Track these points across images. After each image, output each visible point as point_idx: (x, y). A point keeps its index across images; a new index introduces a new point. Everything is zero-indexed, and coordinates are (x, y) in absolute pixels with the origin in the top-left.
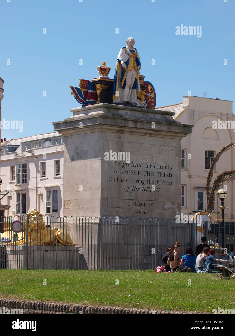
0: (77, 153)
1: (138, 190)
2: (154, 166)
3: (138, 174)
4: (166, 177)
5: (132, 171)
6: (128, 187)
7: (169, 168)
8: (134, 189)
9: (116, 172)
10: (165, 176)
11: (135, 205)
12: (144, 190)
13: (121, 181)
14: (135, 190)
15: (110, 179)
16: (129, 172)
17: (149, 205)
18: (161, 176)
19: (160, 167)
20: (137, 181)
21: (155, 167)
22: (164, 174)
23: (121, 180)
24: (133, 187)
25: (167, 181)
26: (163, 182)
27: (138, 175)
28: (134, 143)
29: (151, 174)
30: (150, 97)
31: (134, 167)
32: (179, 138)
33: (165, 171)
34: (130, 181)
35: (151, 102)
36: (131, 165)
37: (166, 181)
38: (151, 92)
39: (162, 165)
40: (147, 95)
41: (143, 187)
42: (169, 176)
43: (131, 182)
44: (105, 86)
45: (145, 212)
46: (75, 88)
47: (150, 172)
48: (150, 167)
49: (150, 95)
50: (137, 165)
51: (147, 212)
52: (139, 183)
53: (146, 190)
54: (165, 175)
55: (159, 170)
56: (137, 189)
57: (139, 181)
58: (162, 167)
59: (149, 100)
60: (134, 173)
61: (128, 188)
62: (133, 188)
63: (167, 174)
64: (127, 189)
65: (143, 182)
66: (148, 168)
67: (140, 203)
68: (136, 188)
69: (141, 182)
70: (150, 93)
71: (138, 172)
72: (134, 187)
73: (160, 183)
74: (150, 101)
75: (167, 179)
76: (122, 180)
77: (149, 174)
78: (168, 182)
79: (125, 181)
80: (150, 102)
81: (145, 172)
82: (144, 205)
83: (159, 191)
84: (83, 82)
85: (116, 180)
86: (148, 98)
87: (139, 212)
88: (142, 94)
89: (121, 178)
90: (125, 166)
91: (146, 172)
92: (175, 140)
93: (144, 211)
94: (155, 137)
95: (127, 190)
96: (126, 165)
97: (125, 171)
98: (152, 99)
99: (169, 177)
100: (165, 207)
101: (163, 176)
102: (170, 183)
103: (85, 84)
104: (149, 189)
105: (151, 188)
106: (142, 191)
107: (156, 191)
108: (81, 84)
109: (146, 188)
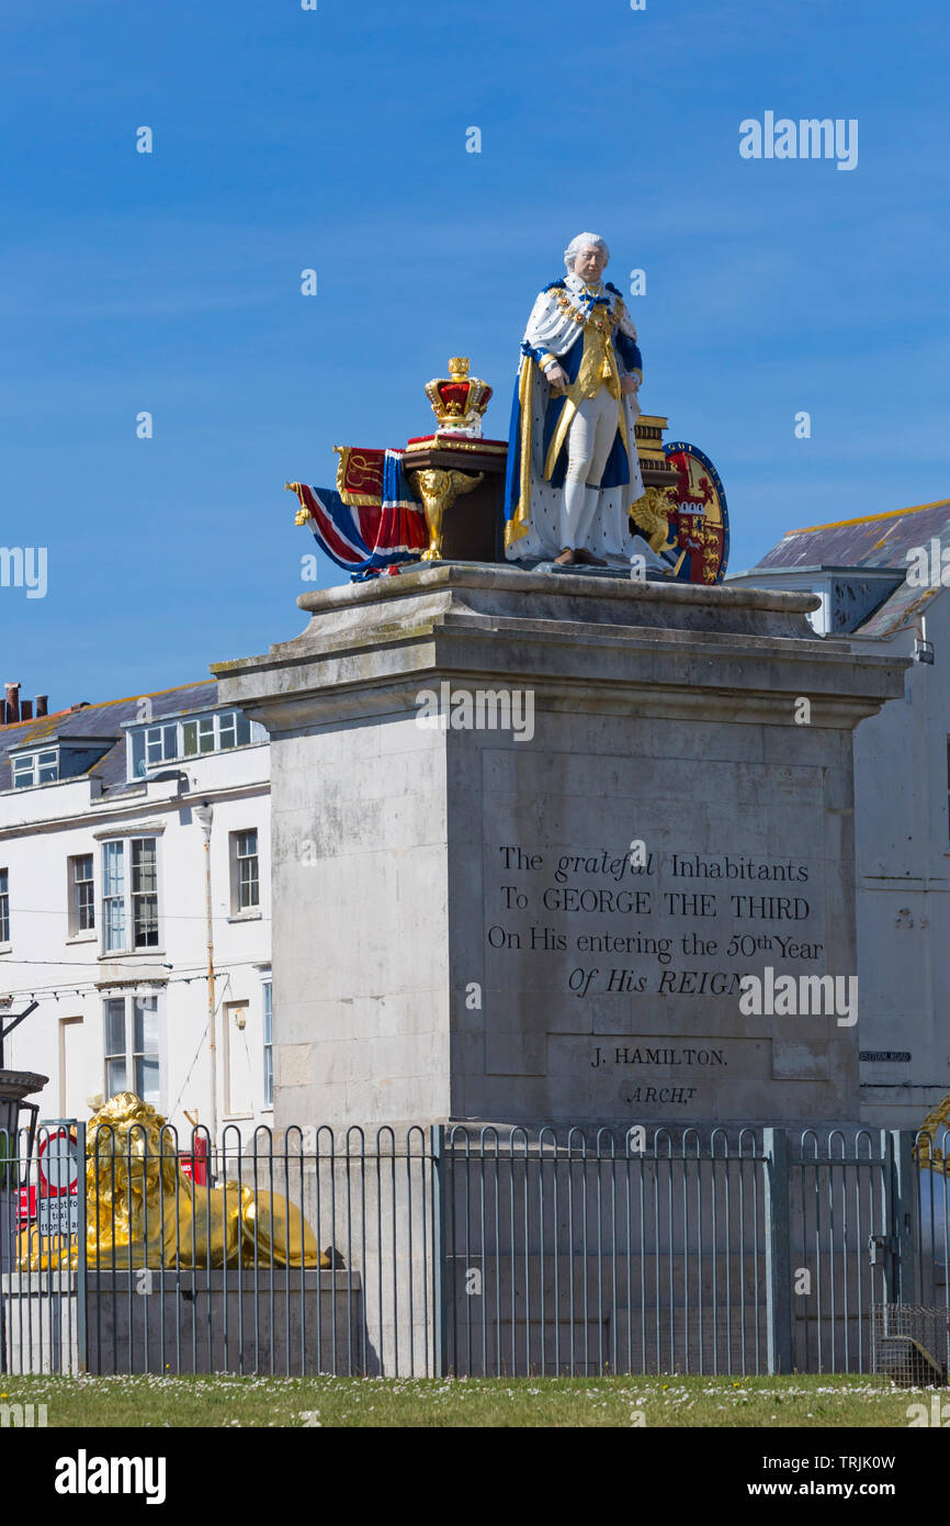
0: (332, 812)
1: (639, 987)
2: (715, 867)
3: (634, 908)
4: (780, 917)
5: (606, 897)
6: (587, 973)
7: (795, 872)
8: (616, 984)
9: (522, 902)
10: (776, 915)
11: (622, 1059)
12: (666, 985)
13: (550, 945)
14: (620, 990)
15: (497, 940)
16: (589, 902)
17: (694, 1057)
18: (751, 916)
19: (746, 870)
20: (634, 946)
21: (723, 871)
22: (767, 902)
23: (550, 939)
24: (614, 971)
25: (783, 939)
26: (762, 943)
27: (638, 912)
28: (612, 755)
29: (699, 906)
30: (695, 521)
31: (612, 876)
32: (846, 723)
33: (771, 889)
34: (596, 942)
35: (703, 548)
36: (599, 865)
37: (777, 938)
38: (701, 494)
39: (758, 862)
40: (682, 511)
41: (665, 973)
42: (792, 911)
43: (604, 947)
44: (465, 476)
45: (678, 1092)
46: (318, 491)
47: (699, 899)
48: (697, 869)
49: (696, 511)
50: (629, 864)
51: (685, 1097)
52: (639, 951)
53: (676, 985)
54: (773, 909)
55: (743, 887)
56: (635, 982)
57: (643, 943)
58: (755, 872)
59: (692, 538)
60: (614, 906)
61: (586, 979)
62: (612, 979)
63: (784, 903)
64: (584, 986)
65: (664, 945)
66: (687, 879)
67: (649, 1050)
68: (626, 980)
69: (651, 944)
70: (697, 500)
71: (633, 900)
72: (618, 975)
74: (696, 540)
75: (783, 927)
76: (556, 942)
77: (690, 909)
78: (790, 942)
79: (571, 942)
80: (697, 546)
81: (672, 895)
82: (669, 1060)
84: (359, 462)
85: (526, 941)
86: (684, 526)
87: (643, 1097)
88: (652, 508)
89: (550, 933)
90: (569, 871)
91: (675, 896)
92: (822, 732)
93: (671, 1092)
94: (720, 725)
95: (582, 990)
96: (572, 865)
97: (569, 897)
98: (708, 530)
99: (796, 918)
100: (777, 1067)
101: (763, 916)
102: (800, 950)
103: (366, 469)
104: (696, 983)
105: (705, 974)
106: (660, 991)
107: (727, 990)
108: (348, 470)
109: (680, 977)
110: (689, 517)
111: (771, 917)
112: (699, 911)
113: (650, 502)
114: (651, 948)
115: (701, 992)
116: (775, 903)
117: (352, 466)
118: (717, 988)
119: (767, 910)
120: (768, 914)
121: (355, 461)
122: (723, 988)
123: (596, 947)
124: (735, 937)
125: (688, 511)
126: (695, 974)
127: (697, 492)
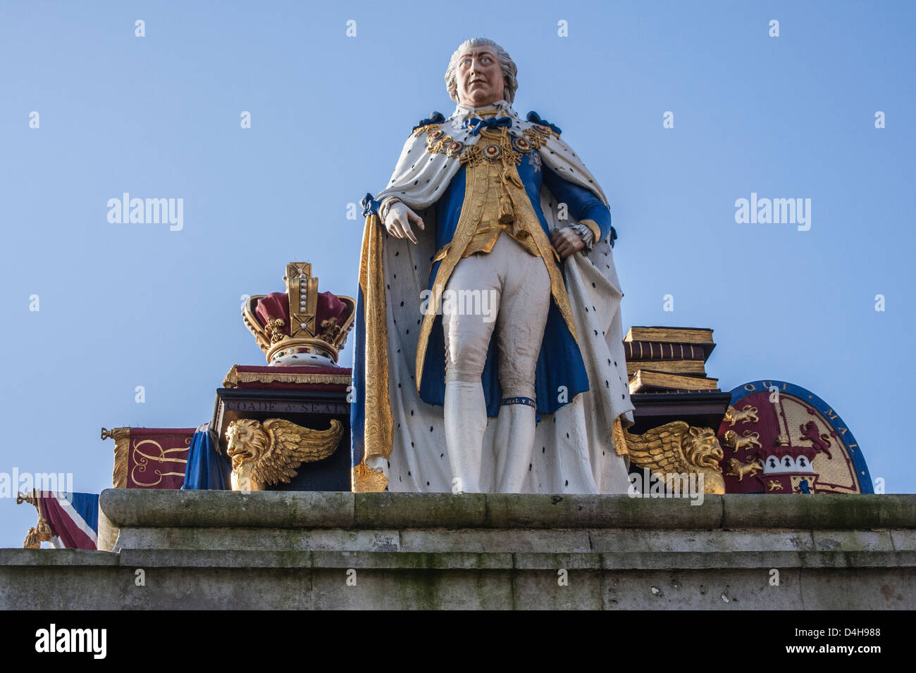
30: (795, 483)
38: (808, 444)
40: (768, 469)
46: (71, 497)
49: (795, 467)
84: (148, 449)
103: (164, 460)
108: (131, 465)
110: (784, 478)
113: (683, 448)
117: (138, 457)
121: (142, 448)
125: (780, 468)
127: (796, 442)
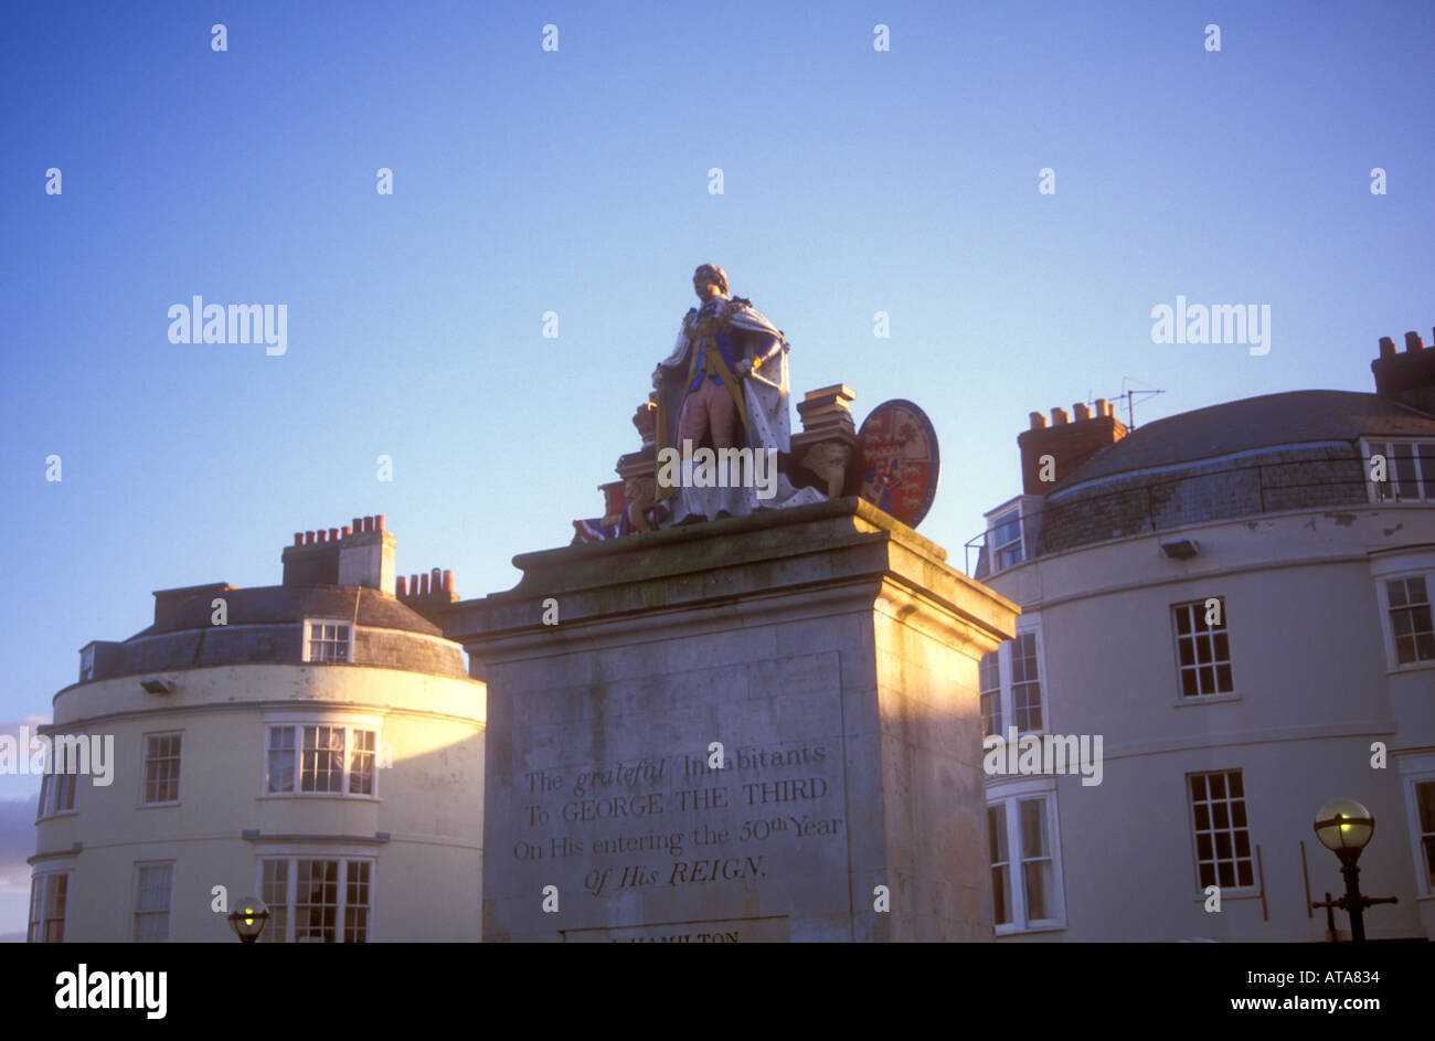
1: (651, 880)
3: (647, 810)
4: (794, 798)
5: (620, 803)
6: (602, 873)
7: (810, 754)
8: (630, 880)
9: (545, 818)
10: (791, 796)
12: (680, 875)
13: (568, 852)
14: (633, 884)
15: (521, 852)
16: (605, 810)
17: (710, 938)
18: (765, 801)
19: (758, 758)
20: (647, 843)
21: (735, 764)
22: (780, 786)
23: (568, 848)
25: (799, 819)
26: (776, 826)
27: (650, 812)
28: (627, 680)
29: (711, 800)
31: (628, 784)
32: (859, 607)
33: (785, 773)
34: (612, 845)
36: (615, 775)
37: (792, 819)
38: (903, 438)
39: (769, 751)
40: (879, 455)
41: (677, 865)
42: (808, 791)
43: (617, 848)
47: (708, 795)
50: (641, 773)
52: (652, 848)
53: (687, 875)
54: (787, 792)
55: (756, 776)
56: (647, 877)
57: (655, 840)
58: (768, 759)
60: (627, 810)
61: (601, 878)
62: (626, 875)
63: (799, 785)
64: (599, 885)
65: (675, 840)
66: (698, 779)
68: (639, 875)
69: (666, 841)
71: (647, 803)
72: (632, 872)
73: (762, 833)
75: (797, 808)
76: (575, 849)
78: (807, 820)
79: (588, 847)
81: (684, 795)
83: (759, 873)
85: (547, 852)
89: (567, 842)
90: (586, 786)
91: (686, 796)
95: (597, 889)
96: (589, 780)
97: (586, 808)
99: (814, 796)
101: (777, 800)
102: (818, 827)
104: (707, 871)
105: (717, 862)
106: (672, 881)
107: (740, 874)
109: (691, 867)
110: (885, 459)
111: (786, 799)
112: (711, 804)
114: (662, 843)
115: (713, 878)
116: (790, 786)
118: (730, 872)
119: (782, 793)
120: (782, 797)
122: (736, 873)
123: (611, 849)
124: (747, 823)
126: (707, 862)
127: (897, 437)
